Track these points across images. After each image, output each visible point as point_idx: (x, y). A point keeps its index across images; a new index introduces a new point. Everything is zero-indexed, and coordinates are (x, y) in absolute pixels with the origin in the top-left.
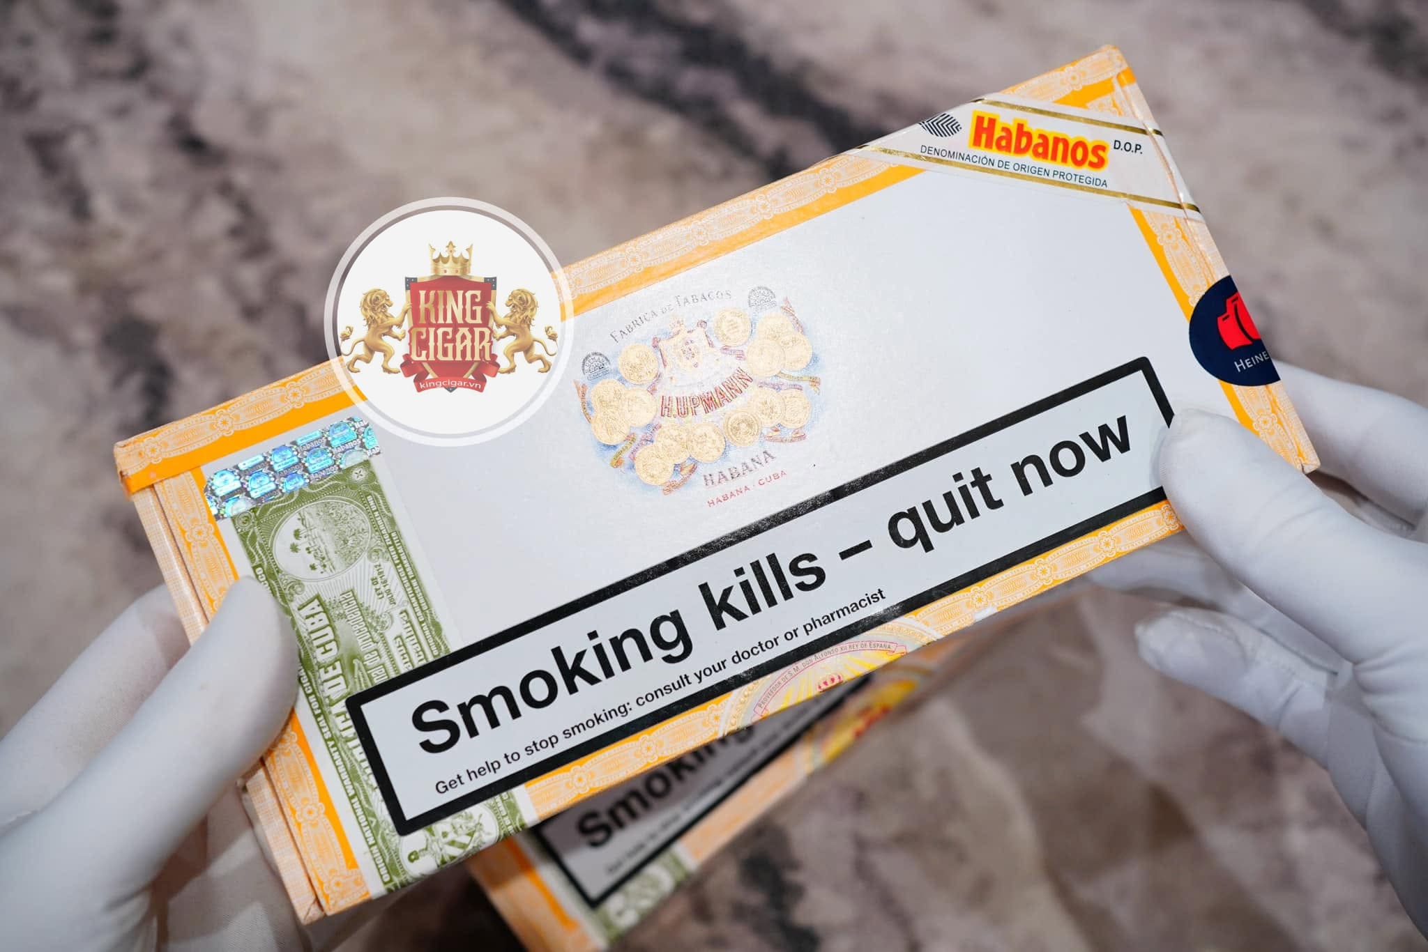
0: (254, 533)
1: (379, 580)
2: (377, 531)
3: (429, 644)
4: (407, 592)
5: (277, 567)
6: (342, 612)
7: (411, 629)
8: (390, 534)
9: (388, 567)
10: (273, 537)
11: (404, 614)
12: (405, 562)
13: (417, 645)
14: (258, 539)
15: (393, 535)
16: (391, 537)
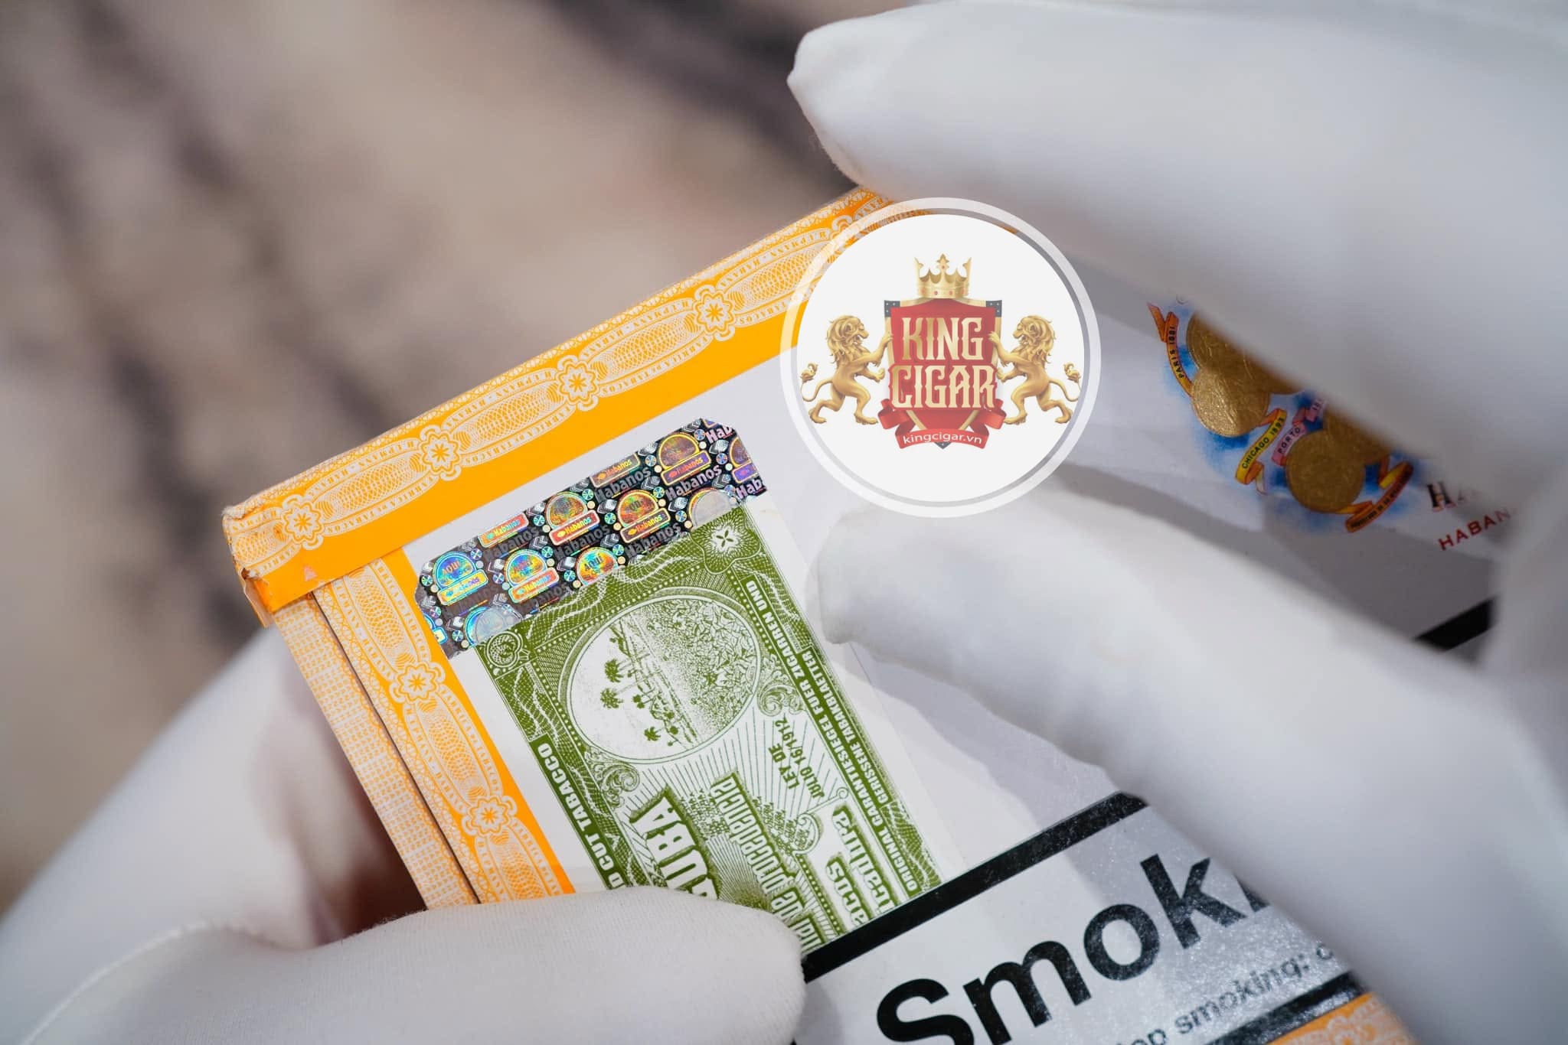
0: (525, 674)
1: (786, 751)
2: (772, 651)
3: (897, 869)
4: (844, 770)
5: (580, 740)
6: (717, 818)
7: (858, 842)
8: (799, 657)
9: (802, 724)
10: (566, 680)
11: (843, 814)
12: (835, 710)
13: (874, 874)
14: (535, 686)
15: (807, 656)
16: (802, 663)
